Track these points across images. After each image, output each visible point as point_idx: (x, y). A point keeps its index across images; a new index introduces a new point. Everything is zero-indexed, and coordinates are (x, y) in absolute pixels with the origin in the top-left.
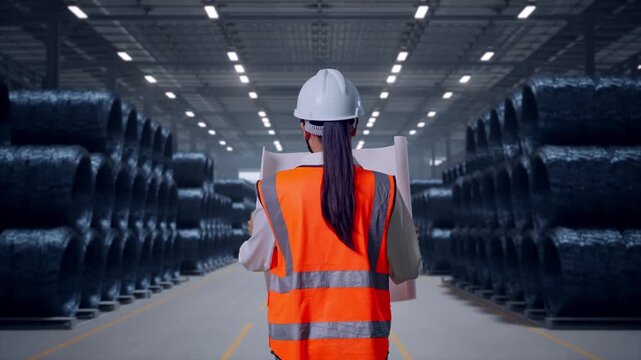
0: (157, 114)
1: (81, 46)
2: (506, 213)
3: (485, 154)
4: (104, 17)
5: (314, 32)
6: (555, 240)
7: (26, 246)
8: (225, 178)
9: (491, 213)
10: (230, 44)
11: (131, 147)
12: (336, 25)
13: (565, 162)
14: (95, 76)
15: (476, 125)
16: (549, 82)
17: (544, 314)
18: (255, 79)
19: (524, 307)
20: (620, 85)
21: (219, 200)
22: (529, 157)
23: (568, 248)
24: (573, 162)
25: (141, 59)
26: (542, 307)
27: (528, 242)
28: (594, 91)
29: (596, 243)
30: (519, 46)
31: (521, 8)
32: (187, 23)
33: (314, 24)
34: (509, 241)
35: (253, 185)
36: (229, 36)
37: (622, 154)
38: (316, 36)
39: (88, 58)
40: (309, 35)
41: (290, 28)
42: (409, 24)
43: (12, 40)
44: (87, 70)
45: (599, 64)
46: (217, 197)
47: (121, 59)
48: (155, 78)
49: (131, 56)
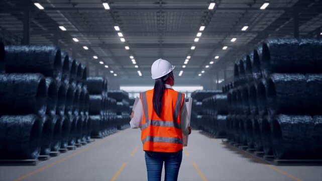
0: (79, 57)
1: (40, 23)
2: (254, 107)
3: (244, 77)
4: (52, 9)
5: (158, 16)
6: (279, 120)
8: (113, 90)
9: (247, 107)
10: (116, 22)
11: (66, 74)
12: (169, 13)
13: (284, 81)
14: (48, 38)
15: (239, 63)
16: (276, 41)
17: (273, 158)
18: (128, 40)
19: (263, 154)
20: (311, 43)
21: (110, 101)
22: (266, 79)
23: (286, 125)
24: (288, 81)
25: (71, 30)
26: (272, 154)
27: (265, 121)
29: (299, 122)
30: (261, 23)
31: (262, 4)
32: (94, 11)
33: (158, 12)
34: (256, 121)
35: (127, 93)
36: (115, 18)
37: (312, 78)
38: (159, 18)
39: (44, 29)
40: (156, 18)
41: (145, 14)
42: (205, 12)
43: (6, 21)
44: (43, 36)
45: (301, 32)
46: (109, 99)
47: (60, 30)
48: (78, 39)
49: (66, 28)
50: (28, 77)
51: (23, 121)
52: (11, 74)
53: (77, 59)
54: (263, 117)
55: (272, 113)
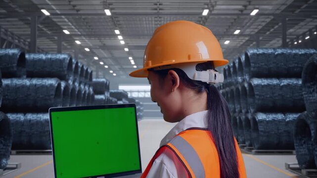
0: (80, 58)
1: (46, 27)
2: (239, 106)
3: (230, 80)
4: (58, 14)
5: (155, 21)
6: (256, 118)
7: (35, 121)
8: (114, 90)
9: (233, 106)
10: (116, 27)
11: (76, 77)
12: (166, 17)
13: (261, 85)
14: (52, 41)
15: (227, 67)
16: (255, 51)
17: (253, 149)
18: (127, 42)
19: (245, 146)
20: (285, 52)
21: (112, 100)
22: (248, 83)
23: (261, 121)
24: (265, 85)
25: (74, 33)
26: (252, 146)
27: (247, 119)
28: (274, 54)
29: (273, 119)
30: (252, 27)
31: (252, 11)
32: (96, 17)
33: (155, 17)
34: (240, 118)
35: (126, 92)
36: (116, 23)
37: (285, 82)
38: (156, 23)
39: (49, 32)
40: (153, 22)
41: (144, 19)
42: (199, 17)
43: (14, 25)
44: (48, 38)
45: (288, 35)
46: (111, 98)
47: (64, 33)
48: (80, 42)
49: (69, 32)
50: (47, 82)
51: (44, 118)
52: (33, 79)
53: (79, 61)
54: (245, 115)
55: (252, 112)
